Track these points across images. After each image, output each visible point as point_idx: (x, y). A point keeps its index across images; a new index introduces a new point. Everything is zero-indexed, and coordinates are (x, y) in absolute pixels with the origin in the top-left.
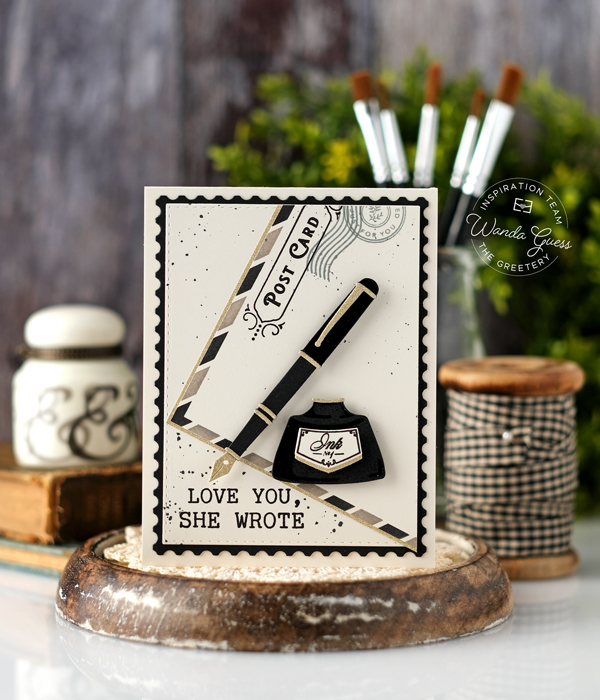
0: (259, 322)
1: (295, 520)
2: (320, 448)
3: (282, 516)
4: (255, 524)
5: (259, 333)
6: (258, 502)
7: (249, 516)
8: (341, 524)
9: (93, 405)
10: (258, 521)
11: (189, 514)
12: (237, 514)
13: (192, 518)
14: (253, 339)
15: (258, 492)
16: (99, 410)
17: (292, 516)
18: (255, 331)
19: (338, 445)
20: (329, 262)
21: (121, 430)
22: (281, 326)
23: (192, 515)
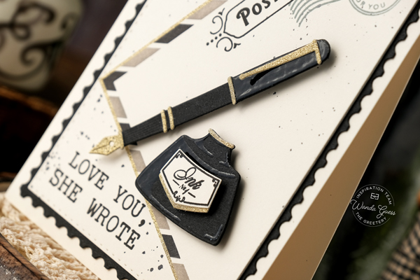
0: (222, 32)
1: (130, 238)
2: (181, 178)
3: (124, 226)
4: (101, 218)
5: (215, 41)
6: (116, 200)
7: (102, 208)
8: (160, 267)
9: (22, 19)
10: (104, 217)
11: (62, 174)
12: (94, 200)
13: (62, 180)
14: (208, 44)
15: (122, 191)
16: (26, 27)
17: (131, 232)
18: (214, 36)
19: (196, 185)
20: (310, 8)
21: (37, 57)
22: (236, 45)
23: (64, 177)
